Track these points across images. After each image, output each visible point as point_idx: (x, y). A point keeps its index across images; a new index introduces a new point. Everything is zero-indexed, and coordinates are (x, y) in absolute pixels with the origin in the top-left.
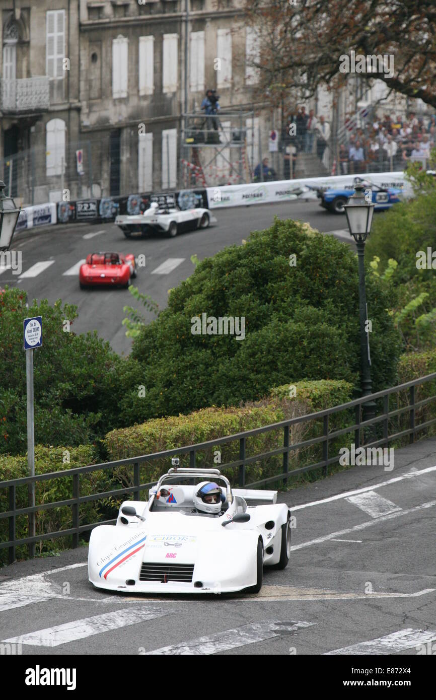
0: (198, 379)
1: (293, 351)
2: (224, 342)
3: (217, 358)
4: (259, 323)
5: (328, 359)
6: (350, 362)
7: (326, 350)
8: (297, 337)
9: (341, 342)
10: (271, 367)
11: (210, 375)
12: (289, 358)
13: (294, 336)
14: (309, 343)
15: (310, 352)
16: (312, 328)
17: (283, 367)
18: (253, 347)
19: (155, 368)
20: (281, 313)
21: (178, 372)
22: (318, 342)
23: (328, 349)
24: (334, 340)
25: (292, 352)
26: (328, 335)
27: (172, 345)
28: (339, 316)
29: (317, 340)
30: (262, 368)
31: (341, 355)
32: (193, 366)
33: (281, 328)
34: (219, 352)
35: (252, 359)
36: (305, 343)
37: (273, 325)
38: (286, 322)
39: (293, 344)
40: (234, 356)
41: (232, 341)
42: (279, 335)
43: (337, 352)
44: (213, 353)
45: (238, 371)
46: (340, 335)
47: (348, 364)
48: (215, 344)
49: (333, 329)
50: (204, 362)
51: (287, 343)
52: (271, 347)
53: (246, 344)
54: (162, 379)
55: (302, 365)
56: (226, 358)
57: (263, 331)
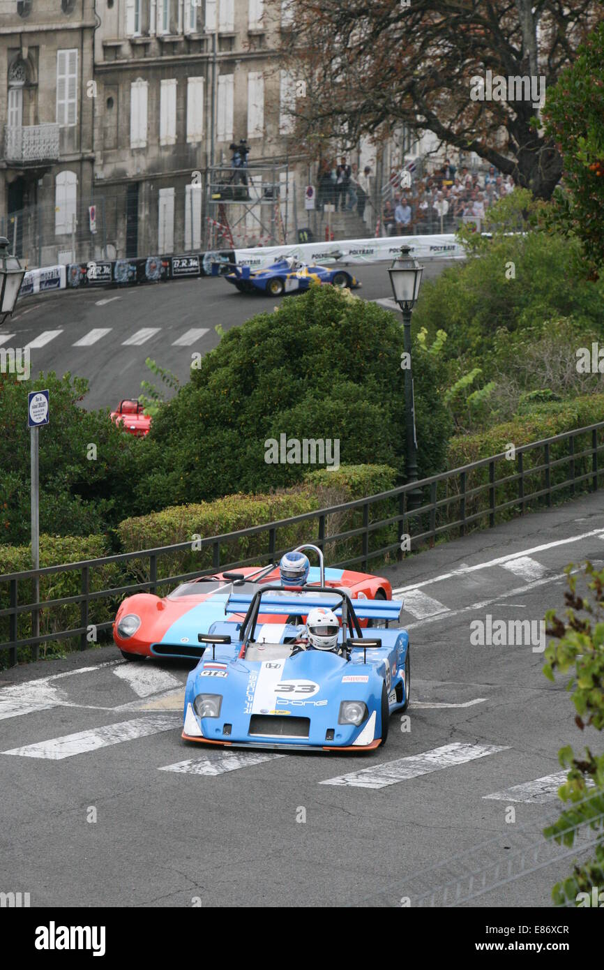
0: (223, 462)
2: (253, 421)
3: (245, 438)
4: (292, 400)
5: (368, 441)
6: (394, 445)
7: (367, 431)
8: (334, 416)
9: (384, 422)
11: (236, 458)
13: (331, 415)
14: (348, 423)
15: (349, 433)
16: (351, 406)
18: (286, 427)
19: (176, 449)
20: (317, 389)
21: (201, 455)
22: (359, 422)
23: (369, 430)
24: (376, 420)
25: (328, 433)
26: (369, 414)
27: (194, 424)
28: (382, 393)
29: (357, 420)
31: (383, 436)
32: (217, 448)
33: (317, 406)
34: (247, 432)
36: (344, 423)
37: (308, 402)
38: (323, 399)
39: (330, 424)
41: (261, 421)
42: (314, 414)
43: (380, 433)
44: (241, 434)
46: (383, 415)
47: (391, 447)
48: (243, 424)
49: (375, 408)
50: (230, 443)
52: (306, 427)
53: (277, 423)
54: (183, 462)
57: (297, 409)
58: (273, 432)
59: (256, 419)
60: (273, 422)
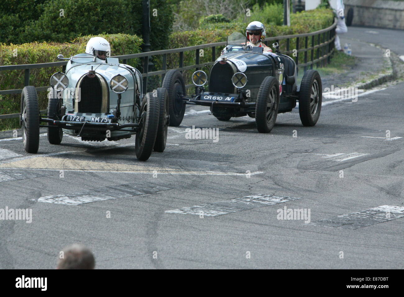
0: (7, 38)
1: (89, 17)
2: (30, 8)
3: (24, 21)
6: (134, 27)
7: (116, 16)
8: (92, 4)
9: (128, 10)
10: (69, 29)
11: (17, 35)
12: (85, 21)
13: (90, 3)
14: (101, 10)
15: (102, 17)
17: (79, 28)
22: (110, 9)
23: (117, 15)
24: (123, 8)
25: (87, 16)
29: (108, 8)
30: (62, 28)
31: (127, 20)
34: (25, 16)
35: (54, 22)
36: (99, 9)
39: (89, 10)
40: (37, 19)
41: (36, 7)
42: (77, 2)
43: (125, 18)
44: (20, 17)
45: (42, 31)
46: (127, 5)
47: (132, 29)
48: (22, 10)
50: (13, 24)
51: (84, 9)
52: (70, 11)
55: (95, 28)
56: (31, 21)
58: (45, 15)
59: (32, 8)
60: (46, 8)
